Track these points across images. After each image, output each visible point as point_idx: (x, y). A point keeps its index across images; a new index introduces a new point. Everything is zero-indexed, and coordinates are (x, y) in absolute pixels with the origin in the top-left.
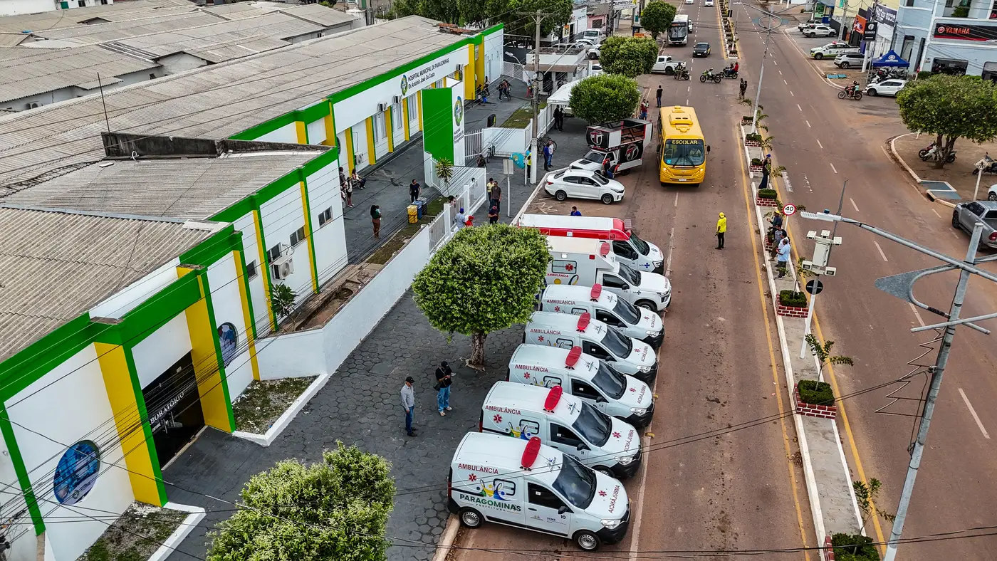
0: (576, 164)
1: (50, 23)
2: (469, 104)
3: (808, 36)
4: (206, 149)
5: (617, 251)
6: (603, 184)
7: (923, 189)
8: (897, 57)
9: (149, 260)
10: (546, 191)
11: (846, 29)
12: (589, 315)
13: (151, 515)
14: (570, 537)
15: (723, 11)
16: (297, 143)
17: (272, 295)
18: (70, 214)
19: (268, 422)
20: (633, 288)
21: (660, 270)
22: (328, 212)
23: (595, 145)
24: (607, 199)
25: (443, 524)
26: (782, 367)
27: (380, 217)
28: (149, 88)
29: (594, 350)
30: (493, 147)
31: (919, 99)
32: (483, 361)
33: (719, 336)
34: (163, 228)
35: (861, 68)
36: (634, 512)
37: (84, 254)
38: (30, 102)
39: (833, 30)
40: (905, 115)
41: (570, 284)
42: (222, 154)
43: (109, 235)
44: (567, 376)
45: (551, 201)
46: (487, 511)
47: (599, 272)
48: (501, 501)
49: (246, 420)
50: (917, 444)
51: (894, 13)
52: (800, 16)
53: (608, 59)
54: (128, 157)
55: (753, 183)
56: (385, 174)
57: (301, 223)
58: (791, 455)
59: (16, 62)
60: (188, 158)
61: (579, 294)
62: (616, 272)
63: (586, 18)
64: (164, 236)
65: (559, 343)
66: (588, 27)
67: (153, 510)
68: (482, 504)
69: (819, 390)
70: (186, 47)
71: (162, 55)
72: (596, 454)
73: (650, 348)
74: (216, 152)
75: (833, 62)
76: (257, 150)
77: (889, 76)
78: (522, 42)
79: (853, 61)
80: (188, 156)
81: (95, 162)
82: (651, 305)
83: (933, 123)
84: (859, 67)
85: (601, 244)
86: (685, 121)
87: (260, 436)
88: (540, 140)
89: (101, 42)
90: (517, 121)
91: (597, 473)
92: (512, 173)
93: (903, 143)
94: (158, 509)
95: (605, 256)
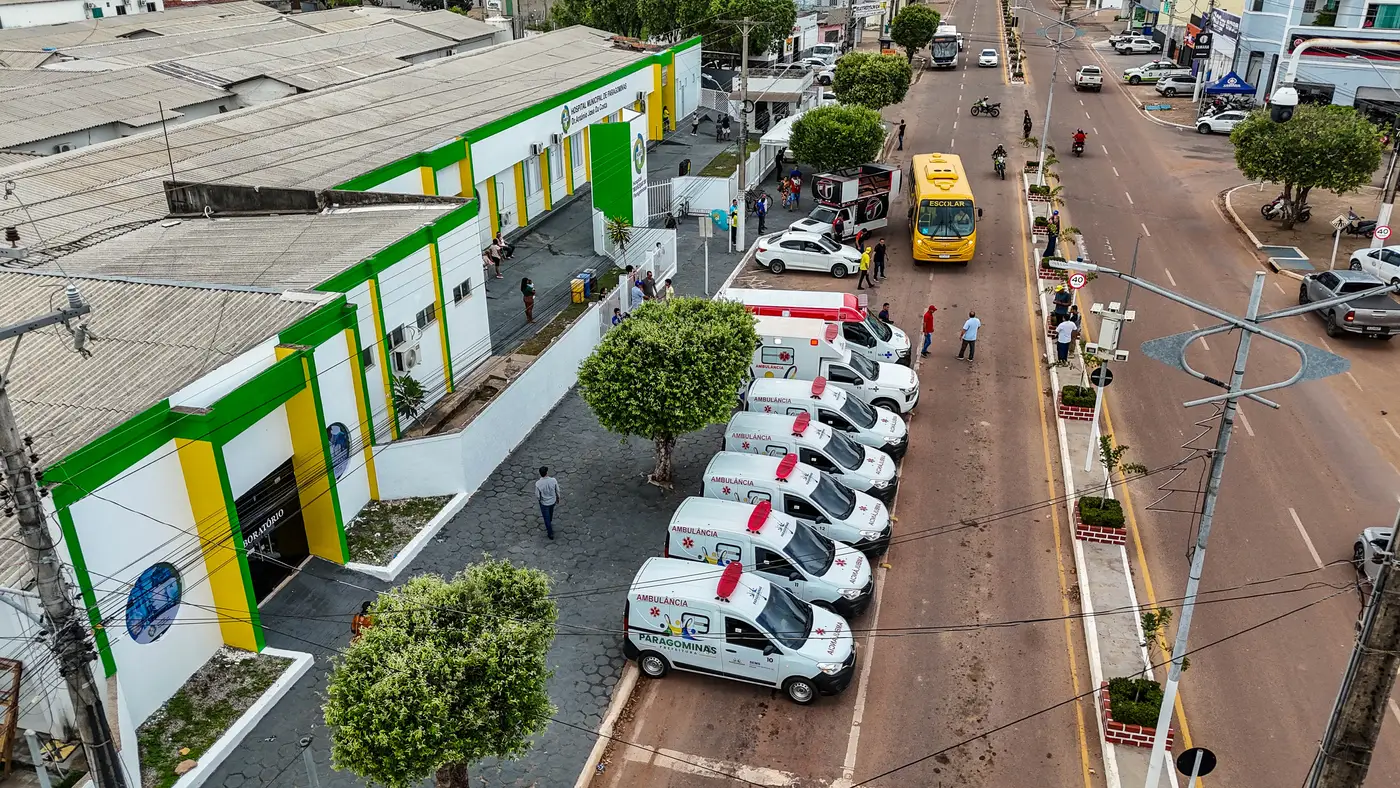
0: (798, 224)
1: (80, 37)
2: (653, 147)
3: (1123, 53)
4: (303, 202)
5: (848, 335)
6: (834, 251)
7: (1263, 257)
8: (1239, 81)
9: (239, 340)
10: (757, 261)
11: (1173, 42)
12: (808, 416)
13: (244, 662)
14: (779, 686)
15: (1007, 17)
16: (422, 194)
17: (392, 390)
18: (132, 283)
19: (391, 552)
20: (868, 383)
21: (905, 360)
22: (466, 285)
23: (824, 200)
24: (839, 271)
25: (617, 673)
26: (1060, 481)
27: (533, 294)
28: (221, 124)
29: (814, 459)
30: (687, 203)
31: (1259, 136)
32: (671, 476)
33: (981, 444)
34: (255, 300)
35: (1192, 97)
36: (863, 657)
37: (154, 333)
38: (58, 144)
39: (1156, 45)
40: (1240, 157)
41: (786, 377)
42: (325, 210)
43: (185, 309)
44: (778, 491)
45: (765, 275)
46: (674, 655)
47: (823, 362)
48: (692, 642)
49: (362, 548)
50: (1198, 548)
51: (1237, 20)
52: (1113, 25)
53: (844, 84)
54: (200, 214)
55: (1036, 249)
56: (541, 239)
57: (431, 298)
58: (1066, 589)
59: (39, 90)
60: (280, 214)
61: (797, 391)
62: (846, 362)
63: (817, 28)
64: (256, 311)
65: (770, 450)
66: (820, 41)
67: (248, 656)
68: (667, 646)
69: (1105, 508)
70: (269, 70)
71: (235, 80)
72: (814, 585)
73: (888, 458)
74: (317, 207)
75: (1154, 87)
76: (370, 204)
77: (1229, 107)
78: (726, 61)
79: (1182, 86)
80: (279, 212)
81: (155, 221)
82: (892, 405)
83: (1276, 167)
84: (1189, 94)
85: (827, 326)
86: (948, 175)
87: (381, 569)
88: (750, 193)
89: (151, 63)
90: (718, 168)
91: (815, 608)
92: (711, 236)
93: (1241, 196)
94: (254, 655)
95: (831, 341)
